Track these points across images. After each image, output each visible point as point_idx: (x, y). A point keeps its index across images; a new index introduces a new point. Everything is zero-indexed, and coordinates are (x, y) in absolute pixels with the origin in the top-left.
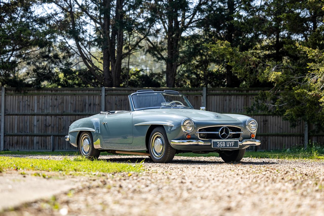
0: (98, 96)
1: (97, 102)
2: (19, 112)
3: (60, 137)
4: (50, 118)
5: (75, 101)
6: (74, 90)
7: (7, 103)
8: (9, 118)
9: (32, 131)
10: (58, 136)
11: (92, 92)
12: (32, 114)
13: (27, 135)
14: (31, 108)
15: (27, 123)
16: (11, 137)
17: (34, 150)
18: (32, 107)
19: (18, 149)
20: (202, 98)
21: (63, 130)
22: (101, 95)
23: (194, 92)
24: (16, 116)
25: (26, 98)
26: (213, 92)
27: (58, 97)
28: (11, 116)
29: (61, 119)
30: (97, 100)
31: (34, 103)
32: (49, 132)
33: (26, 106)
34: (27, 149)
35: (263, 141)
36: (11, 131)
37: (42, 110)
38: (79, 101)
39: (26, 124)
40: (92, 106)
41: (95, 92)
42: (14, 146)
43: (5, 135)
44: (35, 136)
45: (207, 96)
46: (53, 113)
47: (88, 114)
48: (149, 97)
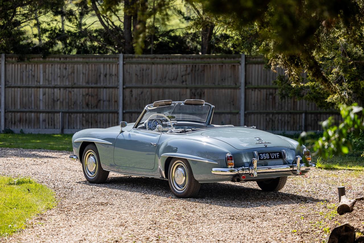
0: (115, 65)
1: (114, 72)
2: (21, 84)
3: (70, 114)
4: (59, 91)
5: (87, 71)
6: (86, 58)
7: (8, 72)
8: (10, 91)
9: (37, 107)
10: (69, 113)
11: (108, 60)
12: (37, 86)
13: (31, 112)
14: (36, 79)
15: (31, 97)
16: (13, 114)
17: (40, 130)
18: (37, 77)
19: (22, 128)
20: (240, 67)
21: (74, 105)
22: (119, 64)
23: (230, 60)
24: (19, 89)
25: (30, 67)
26: (254, 60)
27: (68, 65)
28: (13, 89)
29: (71, 92)
30: (114, 70)
31: (40, 72)
32: (58, 108)
33: (30, 77)
34: (31, 128)
35: (315, 120)
36: (13, 107)
37: (49, 81)
38: (92, 70)
39: (30, 99)
40: (108, 76)
41: (111, 60)
42: (16, 124)
43: (6, 111)
44: (40, 112)
45: (246, 65)
46: (62, 85)
47: (103, 86)
48: (176, 66)
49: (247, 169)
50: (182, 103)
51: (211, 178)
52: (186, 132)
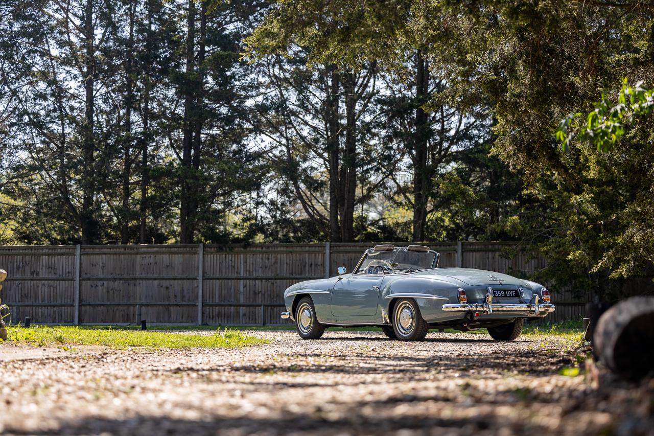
0: (321, 254)
1: (320, 261)
2: (221, 275)
3: (273, 308)
4: (260, 282)
5: (291, 262)
6: (290, 247)
7: (206, 263)
8: (208, 283)
9: (237, 300)
10: (271, 306)
11: (313, 249)
12: (238, 277)
13: (231, 305)
14: (236, 270)
15: (231, 289)
16: (211, 308)
17: (241, 325)
18: (238, 268)
19: (220, 323)
20: (456, 255)
21: (276, 298)
22: (325, 253)
23: (445, 248)
24: (218, 281)
25: (229, 257)
26: (471, 247)
27: (270, 255)
28: (211, 281)
29: (273, 284)
30: (320, 260)
31: (240, 263)
32: (259, 301)
33: (230, 267)
34: (231, 323)
36: (211, 299)
37: (250, 272)
38: (296, 260)
39: (229, 291)
40: (313, 266)
41: (317, 249)
42: (214, 318)
43: (204, 304)
44: (240, 306)
45: (462, 252)
46: (264, 276)
47: (309, 277)
49: (481, 306)
50: (405, 249)
51: (440, 317)
52: (412, 271)
